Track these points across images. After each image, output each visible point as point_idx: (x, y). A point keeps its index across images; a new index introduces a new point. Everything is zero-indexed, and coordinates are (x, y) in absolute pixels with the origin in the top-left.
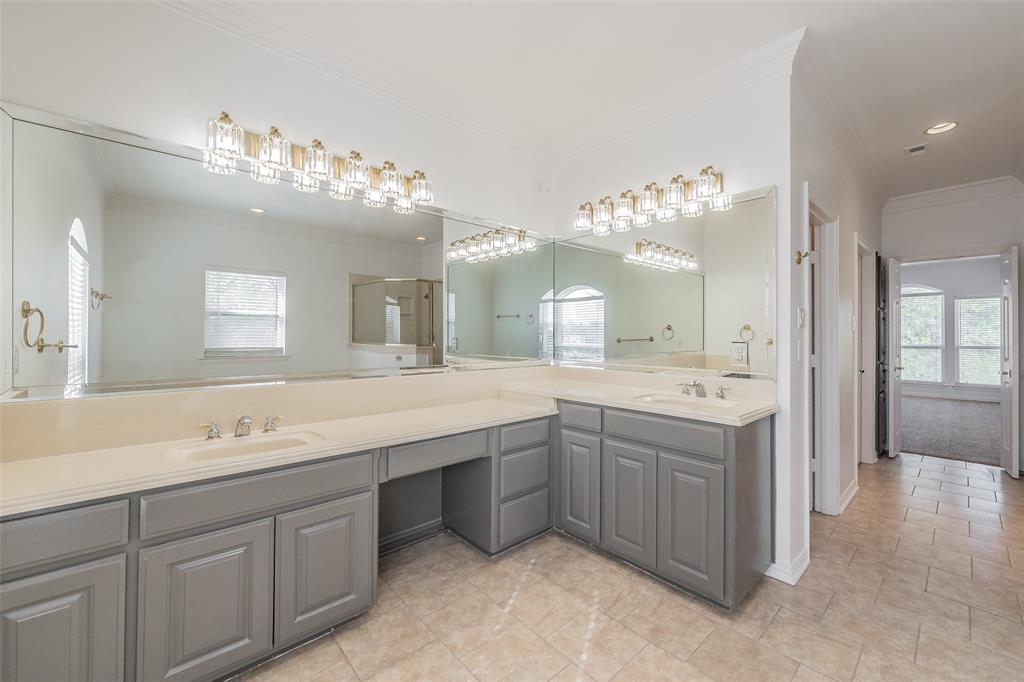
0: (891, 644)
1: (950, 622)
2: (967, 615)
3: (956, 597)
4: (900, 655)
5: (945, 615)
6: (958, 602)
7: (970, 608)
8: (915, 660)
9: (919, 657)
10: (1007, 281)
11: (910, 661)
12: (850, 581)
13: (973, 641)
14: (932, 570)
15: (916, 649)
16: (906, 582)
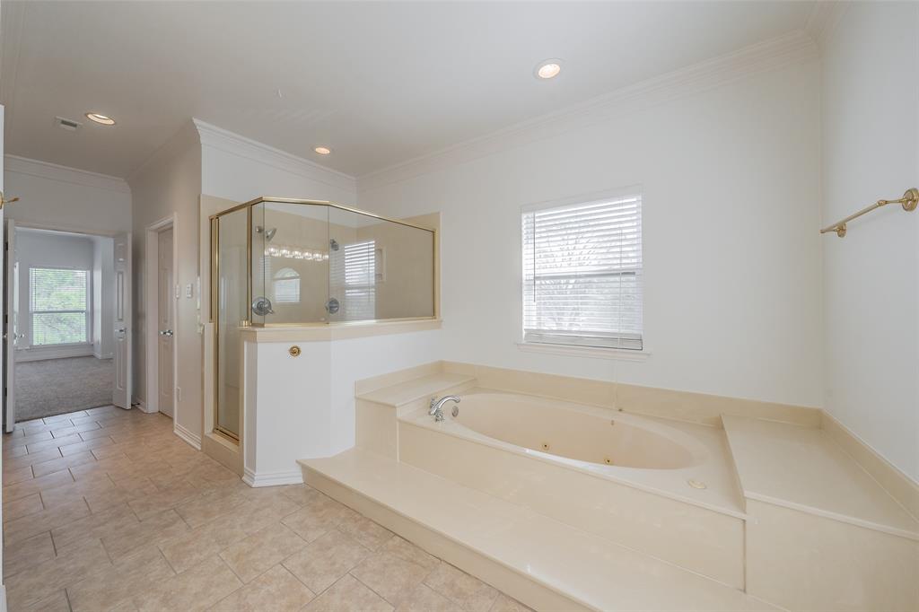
0: (151, 579)
1: (173, 528)
2: (176, 515)
3: (161, 509)
4: (164, 580)
5: (166, 526)
6: (164, 511)
7: (174, 509)
8: (175, 572)
9: (176, 568)
10: (121, 259)
11: (174, 577)
12: (72, 567)
13: (194, 527)
14: (130, 503)
15: (169, 564)
16: (122, 527)
